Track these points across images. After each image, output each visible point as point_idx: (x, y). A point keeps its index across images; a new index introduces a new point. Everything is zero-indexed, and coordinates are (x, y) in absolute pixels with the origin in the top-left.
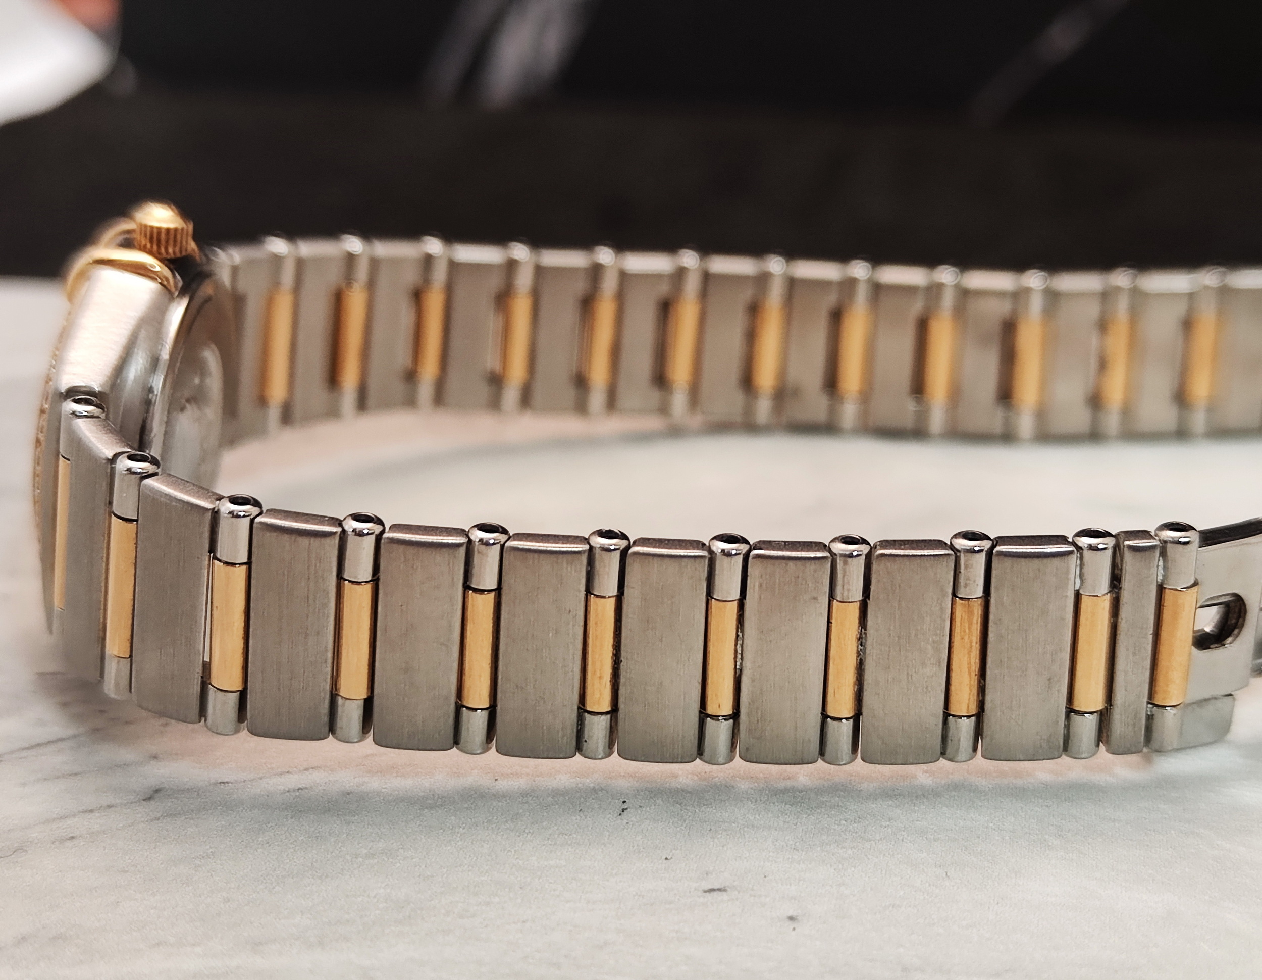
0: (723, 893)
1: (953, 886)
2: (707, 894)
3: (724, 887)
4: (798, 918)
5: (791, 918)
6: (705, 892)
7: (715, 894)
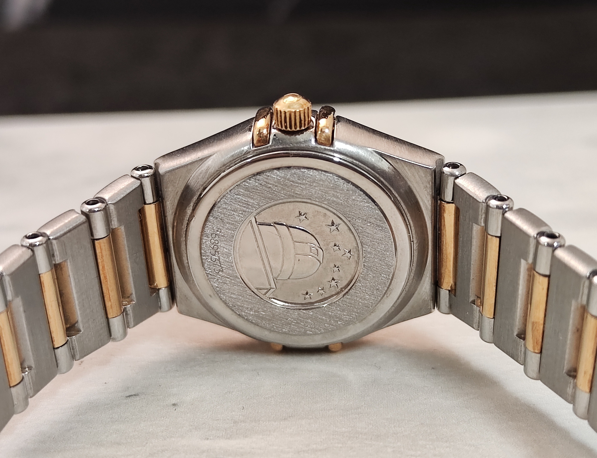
0: (137, 396)
1: (261, 379)
2: (128, 398)
3: (138, 393)
4: (178, 404)
5: (174, 405)
6: (126, 397)
7: (132, 398)
